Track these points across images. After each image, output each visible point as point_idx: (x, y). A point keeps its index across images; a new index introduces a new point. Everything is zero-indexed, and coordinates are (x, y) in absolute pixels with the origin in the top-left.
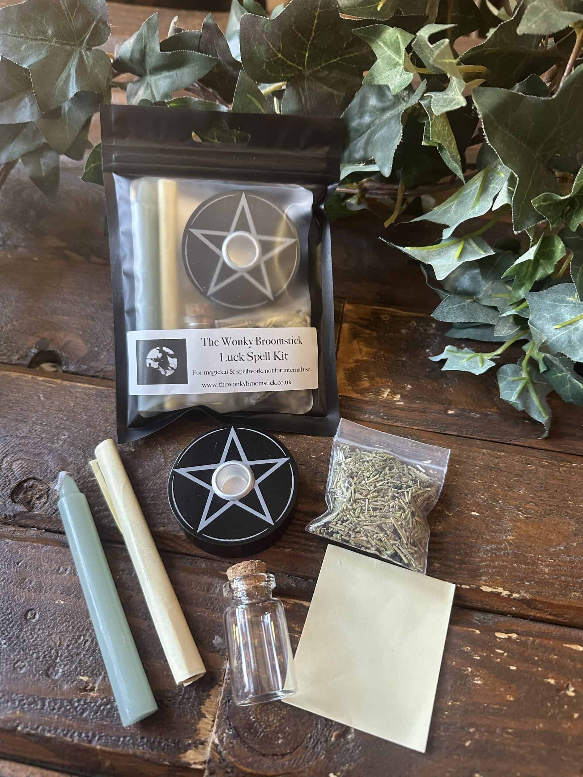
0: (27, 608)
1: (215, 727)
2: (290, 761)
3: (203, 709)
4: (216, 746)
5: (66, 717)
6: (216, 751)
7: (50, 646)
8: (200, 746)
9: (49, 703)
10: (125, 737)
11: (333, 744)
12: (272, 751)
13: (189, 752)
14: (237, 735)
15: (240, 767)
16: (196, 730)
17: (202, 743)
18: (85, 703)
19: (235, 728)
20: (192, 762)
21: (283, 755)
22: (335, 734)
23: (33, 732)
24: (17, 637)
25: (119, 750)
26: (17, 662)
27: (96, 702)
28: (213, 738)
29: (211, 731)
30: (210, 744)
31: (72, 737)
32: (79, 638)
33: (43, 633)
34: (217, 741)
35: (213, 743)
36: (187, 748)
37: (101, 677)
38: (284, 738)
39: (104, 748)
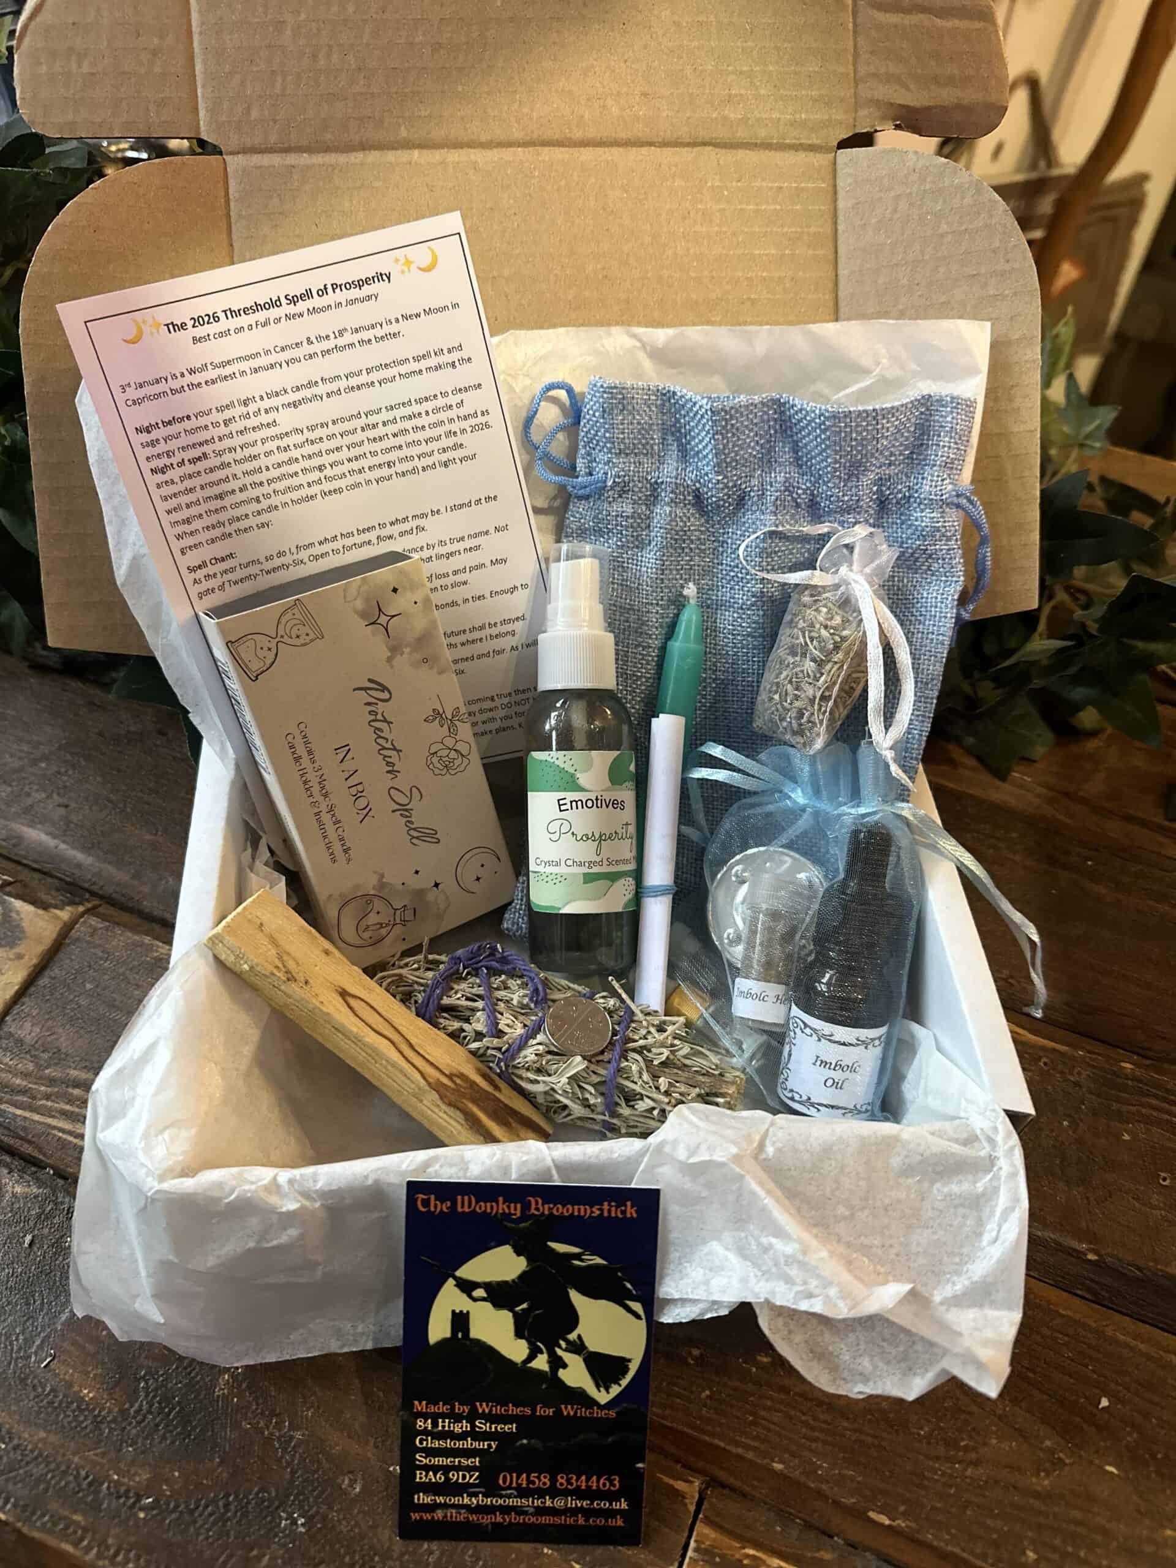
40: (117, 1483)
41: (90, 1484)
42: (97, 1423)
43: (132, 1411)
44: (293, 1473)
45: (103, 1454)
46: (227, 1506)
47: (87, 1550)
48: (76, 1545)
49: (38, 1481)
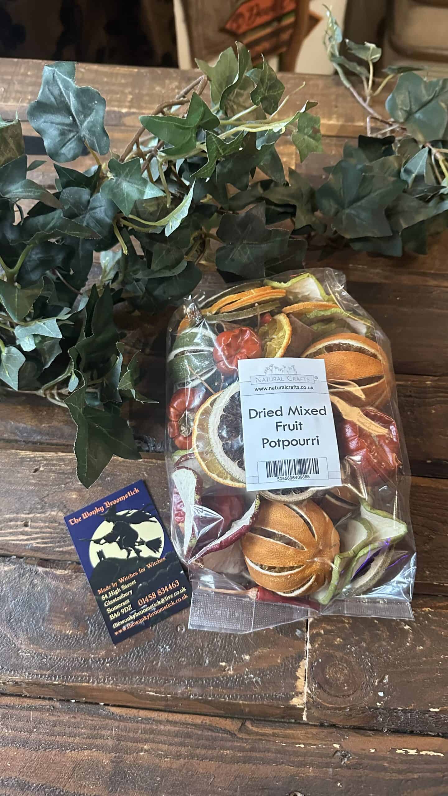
0: (177, 625)
1: (306, 684)
2: (353, 698)
3: (297, 674)
4: (310, 694)
5: (218, 687)
6: (310, 697)
7: (196, 647)
8: (300, 695)
9: (206, 680)
10: (255, 695)
11: (377, 686)
12: (342, 694)
13: (294, 699)
14: (320, 687)
15: (326, 704)
16: (296, 686)
17: (301, 693)
18: (227, 678)
19: (318, 683)
20: (297, 704)
21: (349, 696)
22: (377, 681)
23: (200, 698)
24: (175, 644)
25: (253, 703)
26: (179, 658)
27: (233, 677)
28: (306, 690)
29: (304, 686)
30: (306, 694)
31: (224, 698)
32: (214, 640)
33: (190, 639)
34: (309, 692)
35: (307, 693)
36: (292, 697)
37: (233, 662)
38: (348, 686)
39: (244, 702)
40: (94, 658)
41: (84, 661)
42: (77, 641)
43: (89, 632)
44: (158, 632)
45: (85, 650)
46: (138, 652)
47: (93, 682)
48: (88, 682)
49: (64, 666)
